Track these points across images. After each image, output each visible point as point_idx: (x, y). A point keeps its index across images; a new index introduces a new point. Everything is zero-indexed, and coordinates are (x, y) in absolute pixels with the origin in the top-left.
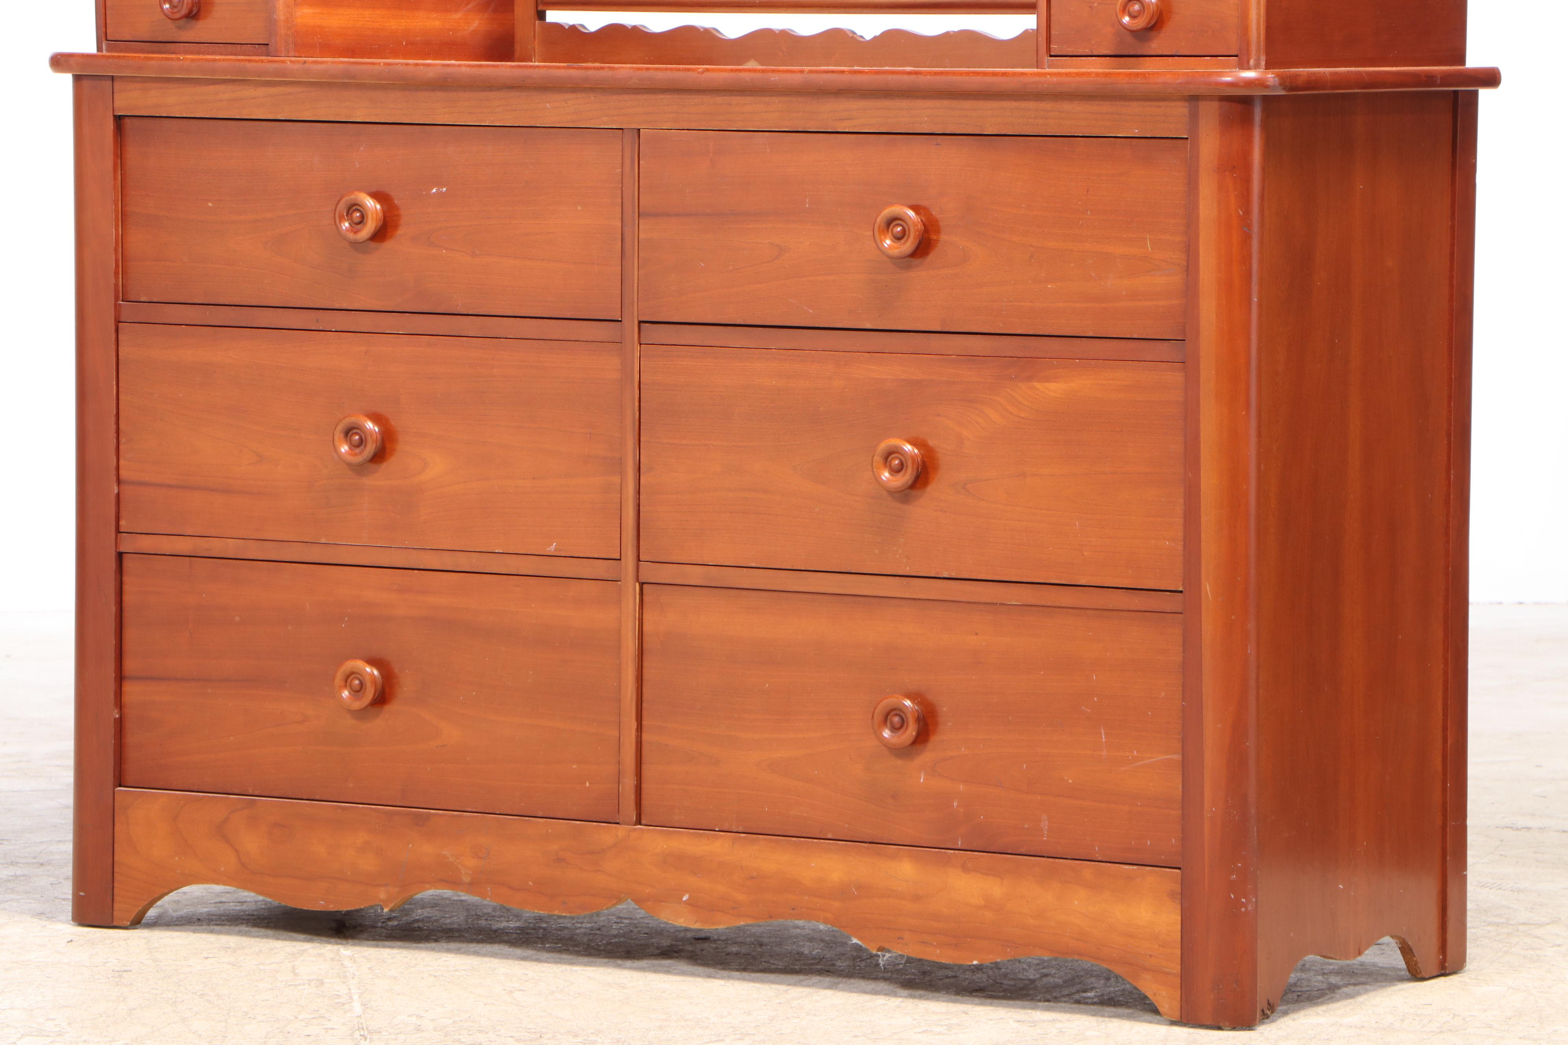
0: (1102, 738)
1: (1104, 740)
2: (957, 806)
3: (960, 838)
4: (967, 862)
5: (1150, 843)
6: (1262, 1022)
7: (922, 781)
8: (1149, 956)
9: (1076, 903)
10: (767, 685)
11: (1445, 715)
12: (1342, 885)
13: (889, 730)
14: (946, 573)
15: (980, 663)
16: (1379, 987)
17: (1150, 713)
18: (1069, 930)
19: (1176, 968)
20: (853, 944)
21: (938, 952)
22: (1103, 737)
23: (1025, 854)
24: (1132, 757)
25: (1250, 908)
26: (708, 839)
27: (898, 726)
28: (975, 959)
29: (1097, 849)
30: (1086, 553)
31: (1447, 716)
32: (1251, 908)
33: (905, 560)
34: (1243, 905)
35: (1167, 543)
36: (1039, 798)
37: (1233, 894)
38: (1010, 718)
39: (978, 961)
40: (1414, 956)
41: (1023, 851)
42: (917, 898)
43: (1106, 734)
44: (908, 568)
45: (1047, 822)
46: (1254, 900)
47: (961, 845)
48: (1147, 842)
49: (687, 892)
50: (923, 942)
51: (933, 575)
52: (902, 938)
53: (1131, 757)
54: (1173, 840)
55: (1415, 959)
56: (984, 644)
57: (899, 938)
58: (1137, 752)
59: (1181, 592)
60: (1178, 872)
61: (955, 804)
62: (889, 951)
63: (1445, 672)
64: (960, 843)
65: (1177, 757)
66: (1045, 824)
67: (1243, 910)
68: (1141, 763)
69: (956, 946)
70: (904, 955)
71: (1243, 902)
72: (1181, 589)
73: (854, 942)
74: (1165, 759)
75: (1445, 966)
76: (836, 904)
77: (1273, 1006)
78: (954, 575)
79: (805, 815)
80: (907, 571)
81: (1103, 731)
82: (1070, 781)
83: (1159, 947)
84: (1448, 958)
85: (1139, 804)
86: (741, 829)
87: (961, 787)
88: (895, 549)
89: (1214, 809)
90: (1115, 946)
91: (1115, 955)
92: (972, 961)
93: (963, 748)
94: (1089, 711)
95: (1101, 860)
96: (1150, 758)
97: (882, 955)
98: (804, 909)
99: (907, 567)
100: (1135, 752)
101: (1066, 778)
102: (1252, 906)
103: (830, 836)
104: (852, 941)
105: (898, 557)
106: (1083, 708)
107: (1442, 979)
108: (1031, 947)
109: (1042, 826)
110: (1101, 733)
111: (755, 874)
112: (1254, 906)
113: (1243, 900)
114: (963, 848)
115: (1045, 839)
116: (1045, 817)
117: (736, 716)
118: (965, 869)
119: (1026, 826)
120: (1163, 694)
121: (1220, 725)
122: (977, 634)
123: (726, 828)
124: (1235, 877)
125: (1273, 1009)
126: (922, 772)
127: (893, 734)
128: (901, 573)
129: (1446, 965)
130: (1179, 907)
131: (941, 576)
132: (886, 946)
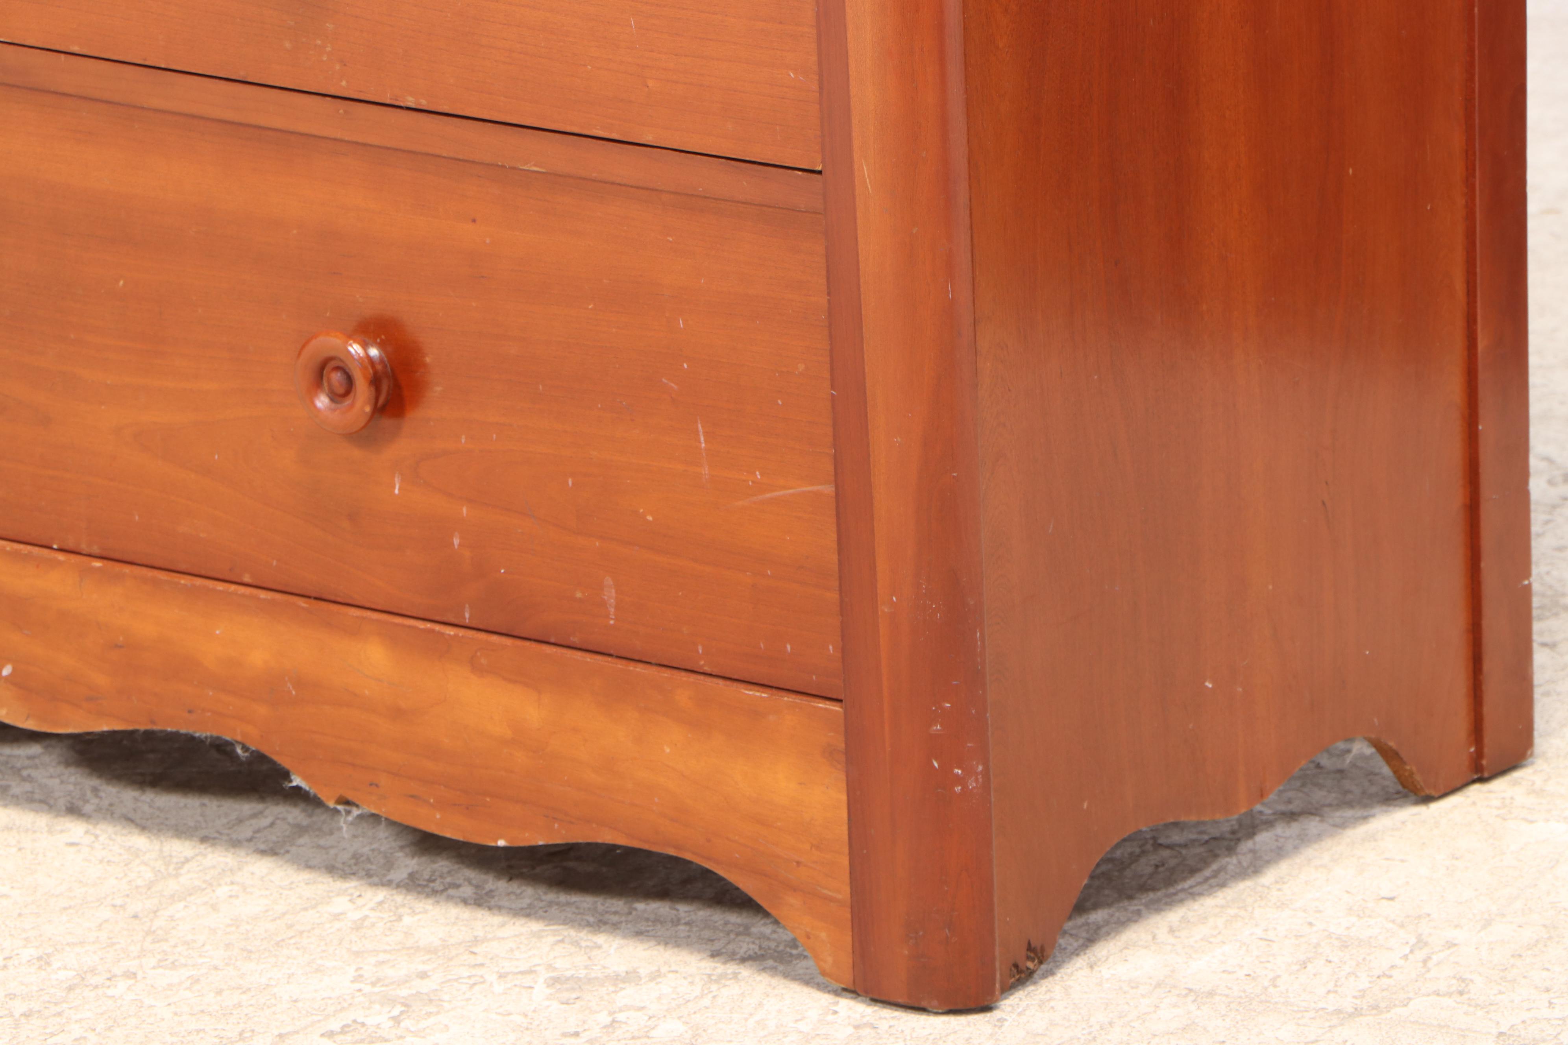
0: (700, 442)
1: (703, 445)
2: (460, 545)
3: (467, 606)
4: (479, 654)
5: (792, 648)
6: (1009, 988)
7: (397, 491)
8: (795, 864)
9: (668, 750)
10: (121, 283)
11: (1471, 292)
12: (1210, 682)
13: (328, 395)
14: (411, 99)
15: (483, 277)
16: (1335, 826)
17: (780, 402)
18: (656, 800)
19: (841, 890)
20: (294, 787)
21: (438, 816)
22: (702, 439)
23: (579, 646)
24: (753, 482)
25: (972, 785)
26: (38, 566)
27: (341, 390)
28: (501, 837)
29: (700, 651)
30: (650, 83)
31: (1475, 296)
32: (974, 785)
33: (338, 67)
34: (958, 780)
35: (792, 75)
36: (597, 544)
37: (936, 760)
38: (541, 387)
39: (506, 840)
40: (1404, 763)
41: (575, 640)
42: (397, 713)
43: (706, 434)
44: (344, 83)
45: (613, 591)
46: (980, 768)
47: (469, 619)
48: (786, 647)
49: (8, 660)
50: (412, 796)
51: (388, 102)
52: (377, 786)
53: (750, 483)
54: (831, 647)
55: (1408, 768)
56: (488, 241)
57: (371, 785)
58: (761, 474)
59: (820, 172)
60: (836, 711)
61: (456, 542)
62: (357, 806)
63: (1470, 216)
64: (467, 615)
65: (829, 489)
66: (610, 595)
67: (958, 789)
68: (768, 495)
69: (467, 808)
70: (382, 817)
71: (957, 775)
72: (819, 168)
73: (294, 784)
74: (809, 492)
75: (1482, 765)
76: (262, 711)
77: (1043, 949)
78: (424, 104)
79: (202, 535)
80: (343, 87)
81: (700, 426)
82: (650, 518)
83: (811, 848)
84: (1486, 750)
85: (769, 572)
86: (95, 550)
87: (465, 510)
88: (319, 42)
89: (894, 599)
90: (737, 838)
91: (737, 855)
92: (496, 841)
93: (463, 437)
94: (675, 387)
95: (709, 672)
96: (784, 488)
97: (345, 810)
98: (209, 714)
99: (341, 81)
100: (758, 473)
101: (641, 511)
102: (977, 780)
103: (247, 579)
104: (291, 781)
105: (325, 58)
106: (664, 380)
107: (1476, 787)
108: (594, 825)
109: (606, 597)
110: (698, 431)
111: (121, 639)
112: (981, 780)
113: (956, 771)
114: (473, 625)
115: (612, 622)
116: (608, 581)
117: (72, 336)
118: (477, 668)
119: (579, 595)
120: (801, 367)
121: (899, 440)
122: (474, 221)
123: (70, 544)
124: (939, 727)
125: (1043, 956)
126: (397, 475)
127: (333, 405)
128: (332, 92)
129: (1484, 762)
130: (843, 777)
131: (402, 104)
132: (350, 796)
